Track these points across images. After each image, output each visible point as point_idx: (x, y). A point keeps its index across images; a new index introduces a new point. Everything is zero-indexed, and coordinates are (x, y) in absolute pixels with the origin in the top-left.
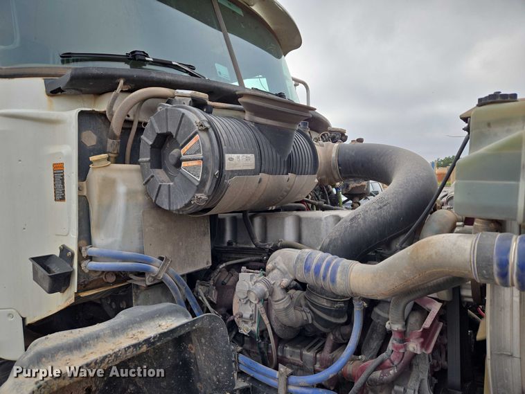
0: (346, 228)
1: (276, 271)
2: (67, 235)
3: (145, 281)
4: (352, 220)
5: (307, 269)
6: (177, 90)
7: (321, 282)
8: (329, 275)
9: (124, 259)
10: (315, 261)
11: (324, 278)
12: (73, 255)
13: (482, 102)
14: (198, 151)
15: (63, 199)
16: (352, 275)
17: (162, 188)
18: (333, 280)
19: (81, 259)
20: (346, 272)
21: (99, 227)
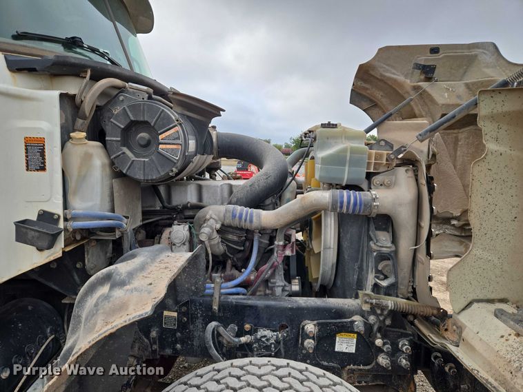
0: (247, 191)
1: (211, 220)
2: (47, 201)
3: (115, 235)
4: (251, 186)
5: (234, 216)
6: (130, 83)
7: (243, 224)
8: (248, 218)
9: (102, 218)
10: (238, 211)
11: (245, 220)
12: (59, 216)
13: (323, 126)
14: (178, 138)
15: (43, 169)
16: (262, 217)
17: (135, 162)
18: (251, 221)
19: (66, 220)
20: (259, 216)
21: (75, 193)
